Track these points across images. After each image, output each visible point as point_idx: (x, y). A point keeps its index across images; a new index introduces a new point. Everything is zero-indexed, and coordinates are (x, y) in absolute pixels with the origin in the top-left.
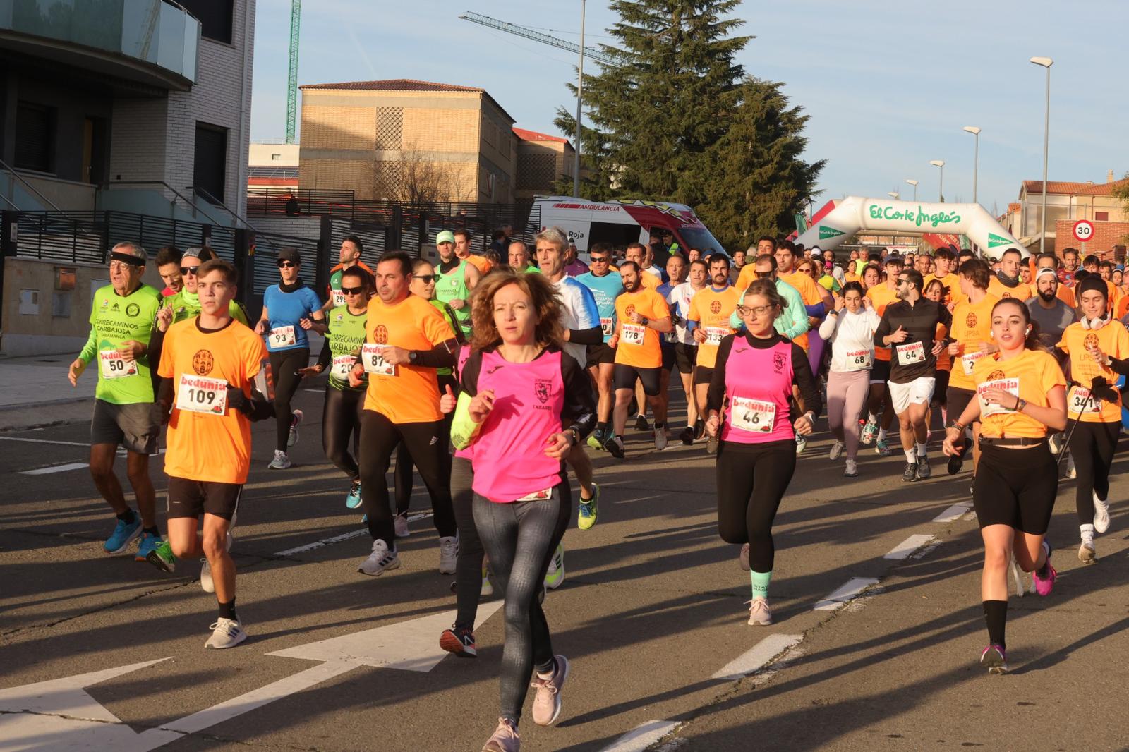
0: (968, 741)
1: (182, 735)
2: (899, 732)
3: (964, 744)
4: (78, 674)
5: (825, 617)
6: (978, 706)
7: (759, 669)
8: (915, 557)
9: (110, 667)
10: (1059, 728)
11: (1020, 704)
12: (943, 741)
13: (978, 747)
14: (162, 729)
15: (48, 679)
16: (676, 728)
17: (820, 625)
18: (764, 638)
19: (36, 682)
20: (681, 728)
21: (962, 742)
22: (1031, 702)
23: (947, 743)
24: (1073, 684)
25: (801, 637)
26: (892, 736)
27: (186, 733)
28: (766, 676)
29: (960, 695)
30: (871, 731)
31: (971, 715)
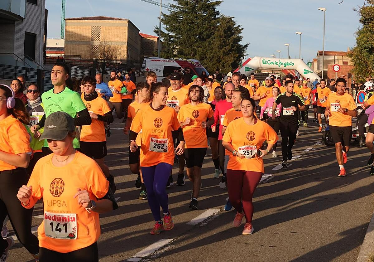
2: (248, 243)
3: (270, 247)
6: (277, 234)
7: (203, 221)
10: (304, 241)
11: (291, 233)
12: (263, 246)
13: (274, 248)
16: (171, 241)
18: (206, 210)
20: (173, 241)
21: (270, 246)
22: (296, 232)
24: (311, 226)
25: (219, 210)
26: (245, 244)
28: (205, 223)
29: (271, 230)
30: (238, 242)
31: (274, 236)
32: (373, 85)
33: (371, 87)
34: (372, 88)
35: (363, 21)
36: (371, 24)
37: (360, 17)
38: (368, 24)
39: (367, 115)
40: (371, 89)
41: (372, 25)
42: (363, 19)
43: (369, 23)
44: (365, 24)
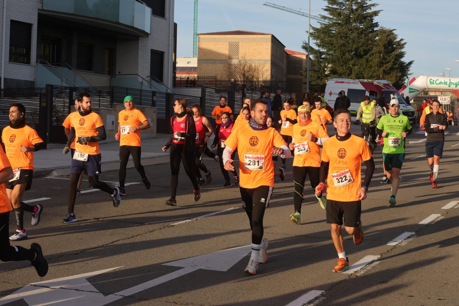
0: (440, 298)
1: (123, 297)
2: (413, 294)
3: (438, 299)
4: (84, 273)
5: (391, 248)
6: (447, 284)
7: (361, 269)
8: (432, 223)
9: (98, 270)
12: (430, 298)
13: (444, 301)
14: (115, 295)
15: (72, 275)
16: (323, 293)
17: (388, 251)
18: (364, 257)
19: (67, 276)
20: (325, 293)
21: (438, 298)
23: (432, 299)
25: (379, 256)
26: (410, 296)
27: (124, 296)
28: (362, 272)
29: (440, 279)
30: (401, 294)
31: (443, 287)
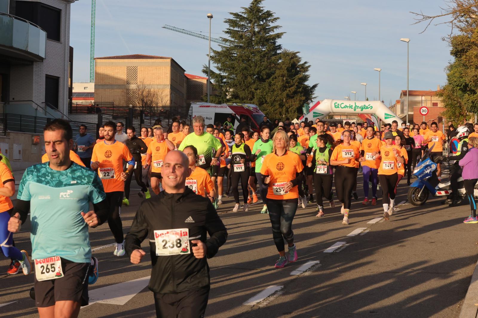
8: (336, 251)
17: (292, 281)
18: (267, 287)
25: (283, 286)
28: (265, 303)
32: (467, 130)
33: (465, 133)
34: (467, 134)
35: (454, 54)
36: (464, 56)
37: (451, 48)
38: (461, 57)
39: (462, 168)
40: (465, 135)
41: (466, 58)
42: (454, 50)
43: (462, 55)
44: (456, 57)
